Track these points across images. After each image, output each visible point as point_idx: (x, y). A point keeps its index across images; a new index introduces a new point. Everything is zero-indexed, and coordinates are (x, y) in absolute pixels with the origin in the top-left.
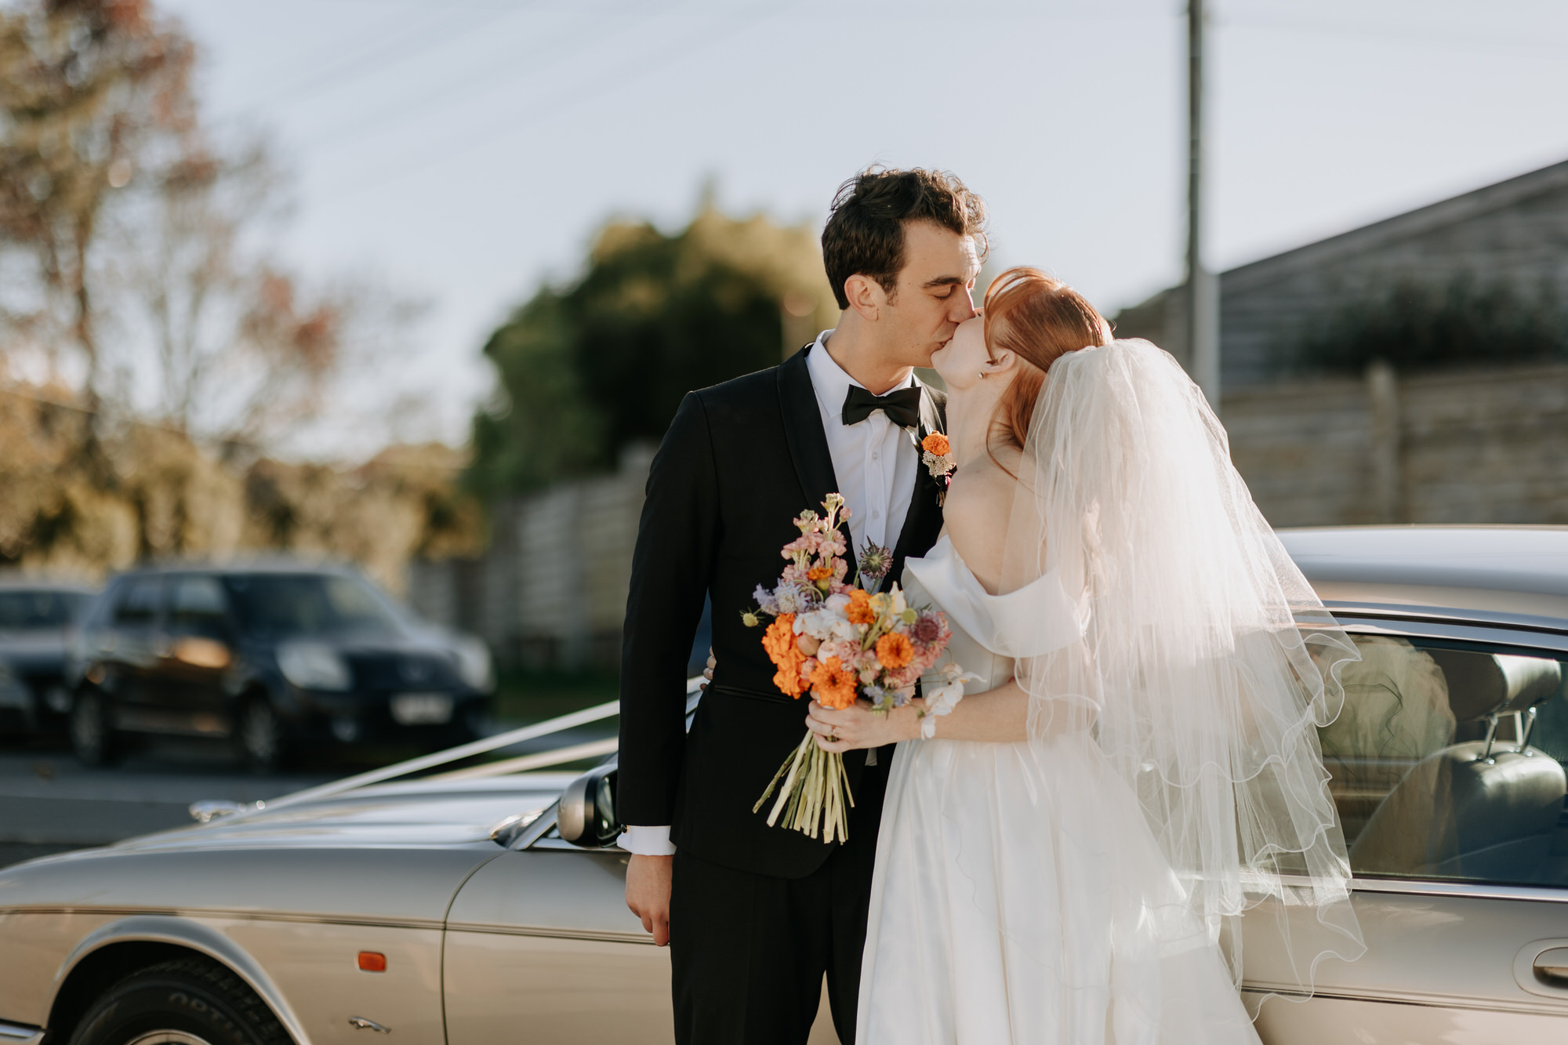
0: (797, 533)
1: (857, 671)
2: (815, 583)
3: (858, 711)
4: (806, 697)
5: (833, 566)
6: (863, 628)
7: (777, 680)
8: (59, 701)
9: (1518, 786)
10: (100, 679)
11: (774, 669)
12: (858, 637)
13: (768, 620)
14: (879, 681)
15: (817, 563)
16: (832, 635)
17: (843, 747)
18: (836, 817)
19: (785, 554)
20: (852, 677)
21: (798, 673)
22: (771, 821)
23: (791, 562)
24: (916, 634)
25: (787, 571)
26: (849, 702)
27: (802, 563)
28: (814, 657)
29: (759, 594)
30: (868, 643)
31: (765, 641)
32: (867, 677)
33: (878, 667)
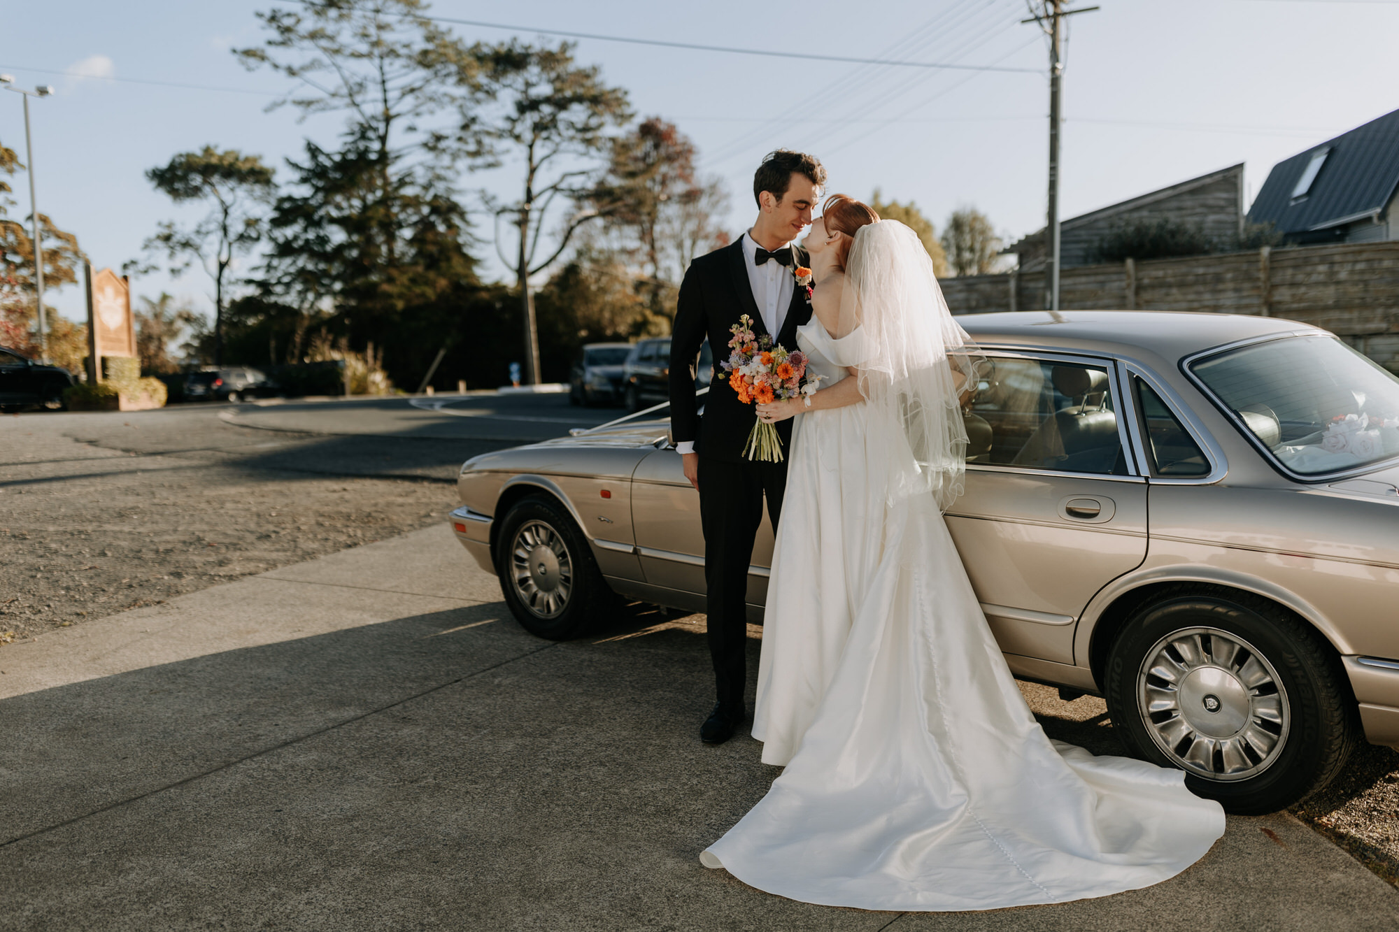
0: (732, 335)
1: (771, 385)
2: (745, 353)
3: (777, 404)
4: (754, 402)
5: (752, 345)
6: (770, 365)
7: (740, 398)
8: (622, 389)
9: (1096, 425)
10: (634, 380)
11: (737, 394)
12: (769, 370)
13: (729, 374)
14: (782, 387)
15: (745, 346)
16: (758, 373)
17: (773, 421)
18: (777, 451)
19: (730, 346)
20: (770, 388)
21: (747, 393)
22: (750, 458)
23: (734, 348)
24: (792, 362)
25: (733, 352)
26: (772, 401)
27: (738, 347)
28: (753, 384)
29: (723, 364)
30: (774, 372)
31: (730, 383)
32: (777, 386)
33: (780, 380)
